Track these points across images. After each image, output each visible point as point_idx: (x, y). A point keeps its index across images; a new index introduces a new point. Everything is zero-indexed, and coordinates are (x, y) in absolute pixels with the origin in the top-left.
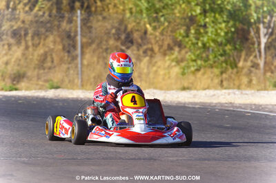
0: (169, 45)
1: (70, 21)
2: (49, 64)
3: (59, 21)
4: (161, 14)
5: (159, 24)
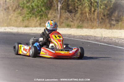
0: (16, 7)
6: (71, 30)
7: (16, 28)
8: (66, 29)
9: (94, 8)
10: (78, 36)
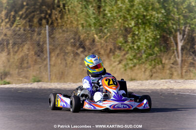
0: (111, 49)
1: (39, 34)
2: (26, 65)
3: (31, 34)
4: (104, 27)
5: (104, 34)
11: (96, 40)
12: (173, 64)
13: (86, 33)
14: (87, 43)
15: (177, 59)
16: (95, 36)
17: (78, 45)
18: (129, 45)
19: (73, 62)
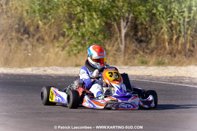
4: (49, 13)
5: (48, 20)
6: (148, 70)
7: (62, 68)
8: (140, 67)
9: (176, 34)
10: (163, 78)
11: (40, 27)
12: (116, 51)
13: (30, 19)
14: (32, 29)
15: (120, 46)
16: (40, 22)
17: (22, 31)
18: (73, 31)
19: (17, 48)
